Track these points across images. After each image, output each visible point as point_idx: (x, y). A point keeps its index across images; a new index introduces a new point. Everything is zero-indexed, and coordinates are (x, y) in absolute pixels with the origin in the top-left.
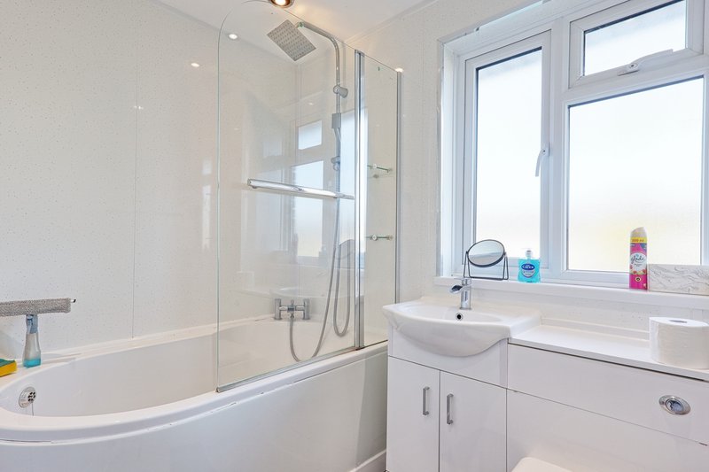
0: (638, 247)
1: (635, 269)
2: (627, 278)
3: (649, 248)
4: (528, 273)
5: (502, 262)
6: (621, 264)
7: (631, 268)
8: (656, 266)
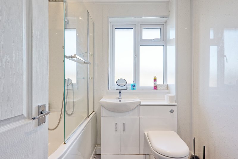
0: (155, 80)
1: (155, 85)
2: (153, 87)
3: (157, 80)
4: (133, 87)
5: (126, 85)
6: (152, 84)
7: (154, 85)
8: (159, 84)
